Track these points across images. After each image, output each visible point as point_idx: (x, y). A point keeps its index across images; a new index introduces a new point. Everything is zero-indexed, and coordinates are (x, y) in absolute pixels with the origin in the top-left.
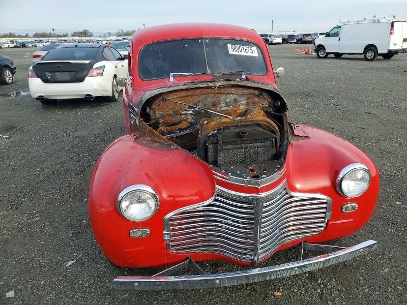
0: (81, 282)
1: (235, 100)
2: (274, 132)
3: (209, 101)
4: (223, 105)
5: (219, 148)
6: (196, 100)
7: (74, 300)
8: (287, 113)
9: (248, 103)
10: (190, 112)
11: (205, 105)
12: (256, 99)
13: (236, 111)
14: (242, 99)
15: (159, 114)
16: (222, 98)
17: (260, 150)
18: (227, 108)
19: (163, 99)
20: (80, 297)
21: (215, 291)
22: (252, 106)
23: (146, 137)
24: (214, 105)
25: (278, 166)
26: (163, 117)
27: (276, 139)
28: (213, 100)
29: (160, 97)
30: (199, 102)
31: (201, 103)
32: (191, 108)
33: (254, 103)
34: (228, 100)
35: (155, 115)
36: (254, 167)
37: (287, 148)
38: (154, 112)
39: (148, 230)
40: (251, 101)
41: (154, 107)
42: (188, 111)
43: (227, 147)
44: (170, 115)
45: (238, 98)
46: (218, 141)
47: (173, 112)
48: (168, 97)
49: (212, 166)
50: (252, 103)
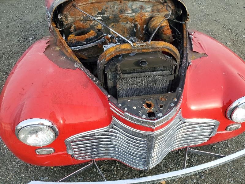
0: (14, 163)
1: (141, 8)
2: (174, 59)
3: (117, 7)
4: (130, 12)
5: (118, 76)
6: (104, 7)
7: (8, 180)
8: (187, 22)
9: (153, 11)
10: (100, 18)
11: (113, 12)
12: (160, 7)
13: (141, 18)
14: (147, 6)
15: (70, 19)
16: (129, 5)
17: (159, 78)
18: (134, 14)
19: (73, 5)
20: (12, 177)
21: (115, 176)
22: (156, 13)
23: (57, 46)
24: (121, 11)
25: (175, 100)
26: (75, 22)
27: (176, 67)
28: (120, 7)
29: (70, 3)
30: (107, 8)
31: (109, 10)
32: (99, 14)
33: (158, 10)
34: (134, 7)
35: (67, 20)
36: (151, 99)
37: (185, 73)
38: (66, 18)
39: (52, 150)
40: (155, 8)
41: (65, 13)
42: (97, 17)
43: (126, 75)
44: (81, 21)
45: (144, 6)
46: (116, 70)
47: (84, 17)
48: (77, 3)
49: (109, 96)
50: (157, 10)
